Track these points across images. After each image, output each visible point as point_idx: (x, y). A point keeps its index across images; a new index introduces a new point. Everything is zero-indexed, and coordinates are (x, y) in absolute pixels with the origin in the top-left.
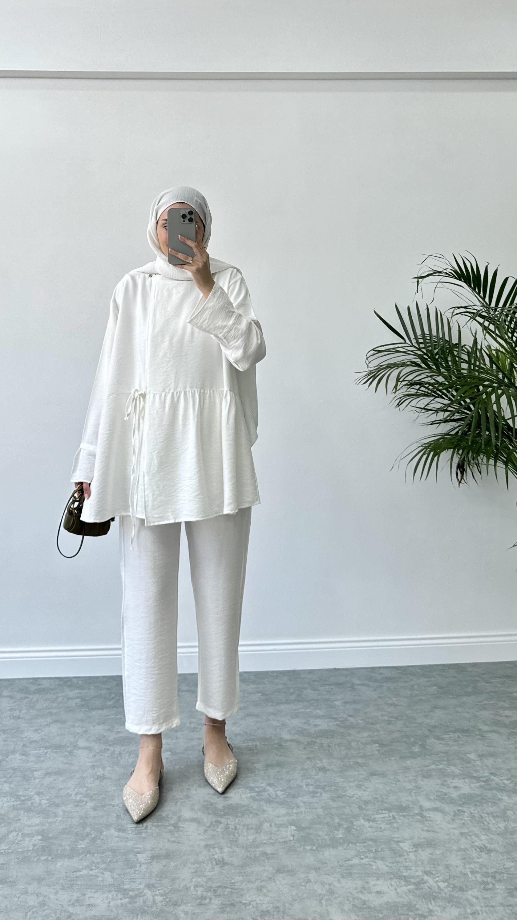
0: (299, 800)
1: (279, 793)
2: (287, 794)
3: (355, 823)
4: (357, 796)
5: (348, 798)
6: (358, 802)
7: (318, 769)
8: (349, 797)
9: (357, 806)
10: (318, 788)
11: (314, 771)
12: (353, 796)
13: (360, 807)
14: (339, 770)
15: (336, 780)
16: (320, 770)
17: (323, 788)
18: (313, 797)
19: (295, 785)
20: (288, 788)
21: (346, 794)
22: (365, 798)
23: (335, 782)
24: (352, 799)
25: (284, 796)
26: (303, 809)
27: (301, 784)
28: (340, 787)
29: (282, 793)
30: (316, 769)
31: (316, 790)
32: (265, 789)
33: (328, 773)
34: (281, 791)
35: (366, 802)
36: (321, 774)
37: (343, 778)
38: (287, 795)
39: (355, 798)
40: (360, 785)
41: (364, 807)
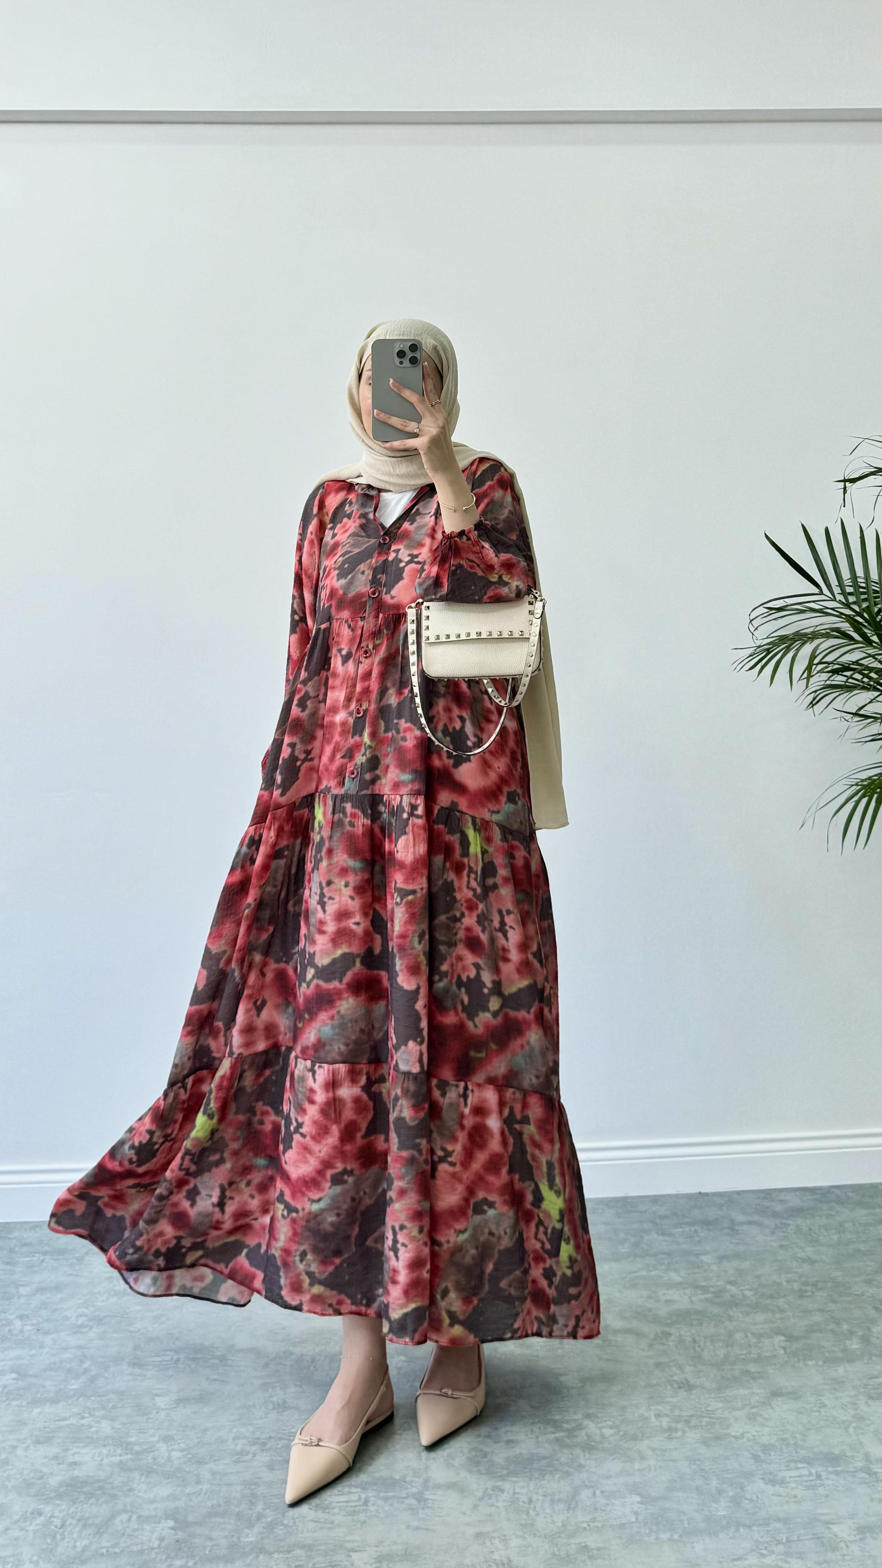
0: (644, 1445)
1: (607, 1432)
2: (621, 1433)
3: (748, 1488)
4: (749, 1435)
5: (733, 1439)
6: (751, 1446)
7: (676, 1385)
8: (734, 1437)
9: (750, 1456)
10: (678, 1422)
11: (669, 1387)
12: (742, 1436)
13: (755, 1457)
14: (714, 1386)
15: (709, 1405)
16: (680, 1388)
17: (687, 1422)
18: (670, 1438)
19: (636, 1415)
20: (623, 1422)
21: (728, 1431)
22: (765, 1440)
23: (709, 1408)
24: (741, 1441)
25: (616, 1437)
26: (652, 1462)
27: (646, 1414)
28: (717, 1419)
29: (612, 1432)
30: (672, 1385)
31: (673, 1425)
32: (581, 1424)
33: (694, 1392)
34: (611, 1428)
35: (767, 1448)
36: (682, 1393)
37: (722, 1401)
38: (622, 1436)
39: (745, 1440)
40: (753, 1414)
41: (762, 1455)
